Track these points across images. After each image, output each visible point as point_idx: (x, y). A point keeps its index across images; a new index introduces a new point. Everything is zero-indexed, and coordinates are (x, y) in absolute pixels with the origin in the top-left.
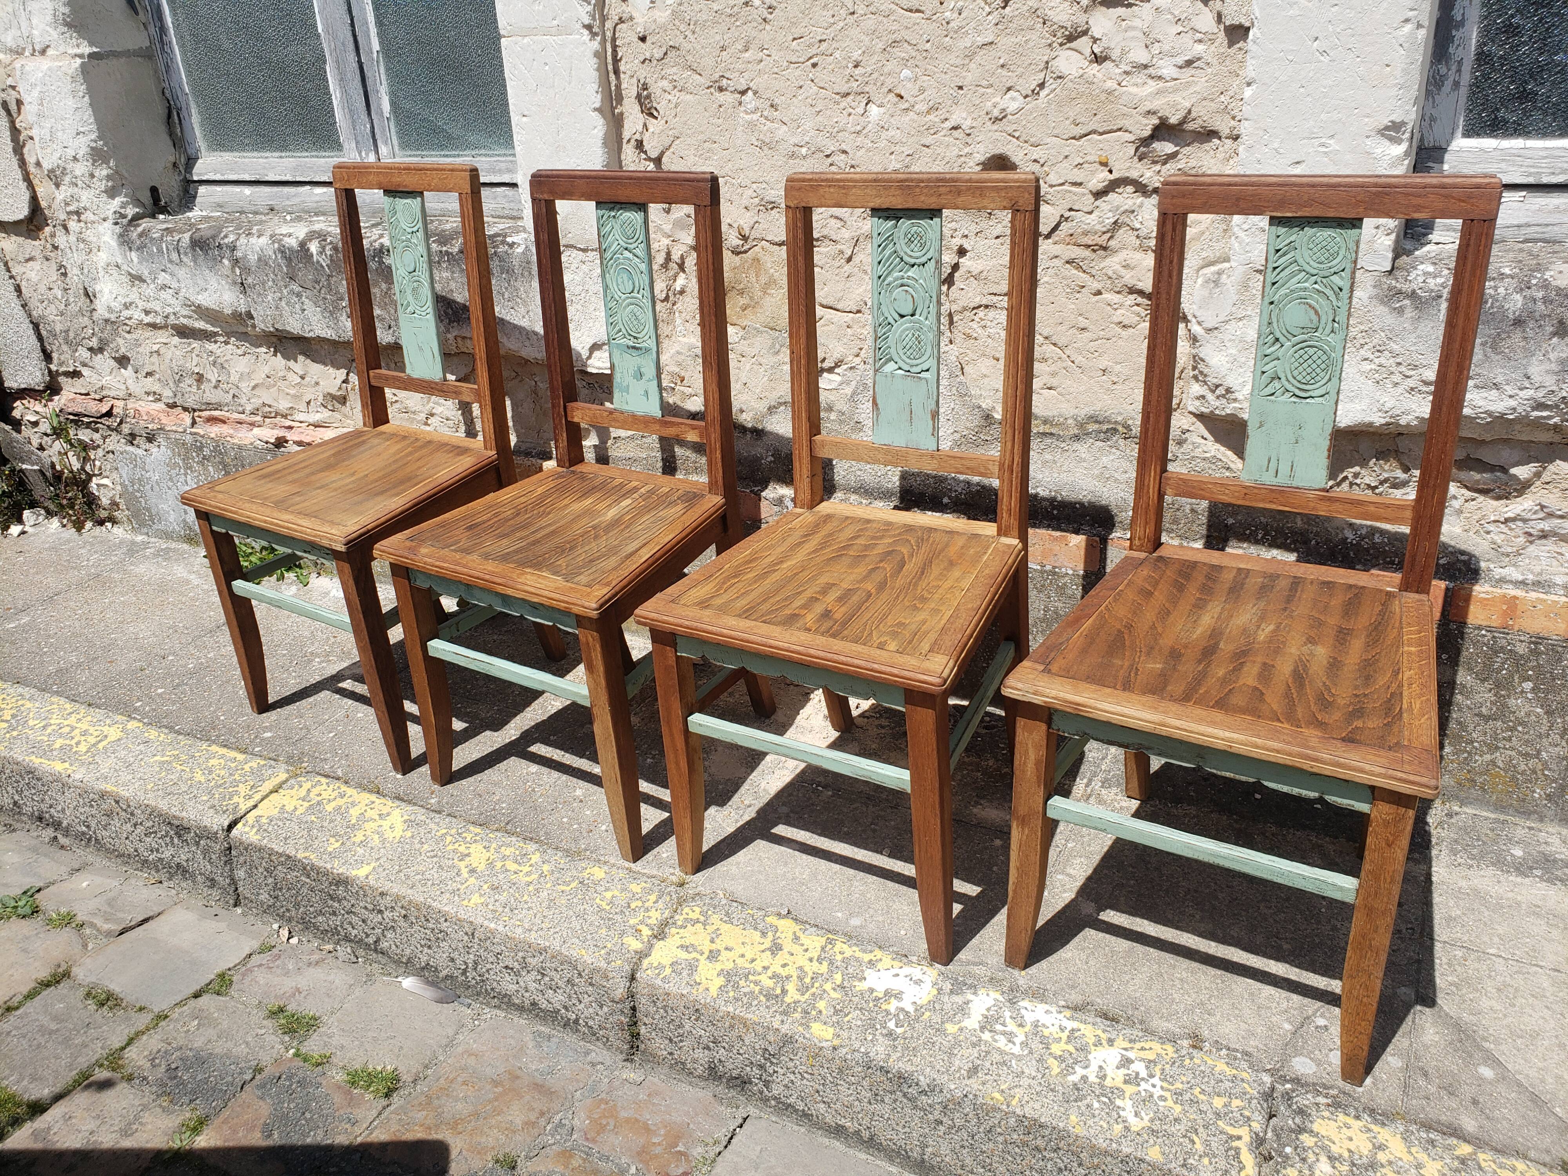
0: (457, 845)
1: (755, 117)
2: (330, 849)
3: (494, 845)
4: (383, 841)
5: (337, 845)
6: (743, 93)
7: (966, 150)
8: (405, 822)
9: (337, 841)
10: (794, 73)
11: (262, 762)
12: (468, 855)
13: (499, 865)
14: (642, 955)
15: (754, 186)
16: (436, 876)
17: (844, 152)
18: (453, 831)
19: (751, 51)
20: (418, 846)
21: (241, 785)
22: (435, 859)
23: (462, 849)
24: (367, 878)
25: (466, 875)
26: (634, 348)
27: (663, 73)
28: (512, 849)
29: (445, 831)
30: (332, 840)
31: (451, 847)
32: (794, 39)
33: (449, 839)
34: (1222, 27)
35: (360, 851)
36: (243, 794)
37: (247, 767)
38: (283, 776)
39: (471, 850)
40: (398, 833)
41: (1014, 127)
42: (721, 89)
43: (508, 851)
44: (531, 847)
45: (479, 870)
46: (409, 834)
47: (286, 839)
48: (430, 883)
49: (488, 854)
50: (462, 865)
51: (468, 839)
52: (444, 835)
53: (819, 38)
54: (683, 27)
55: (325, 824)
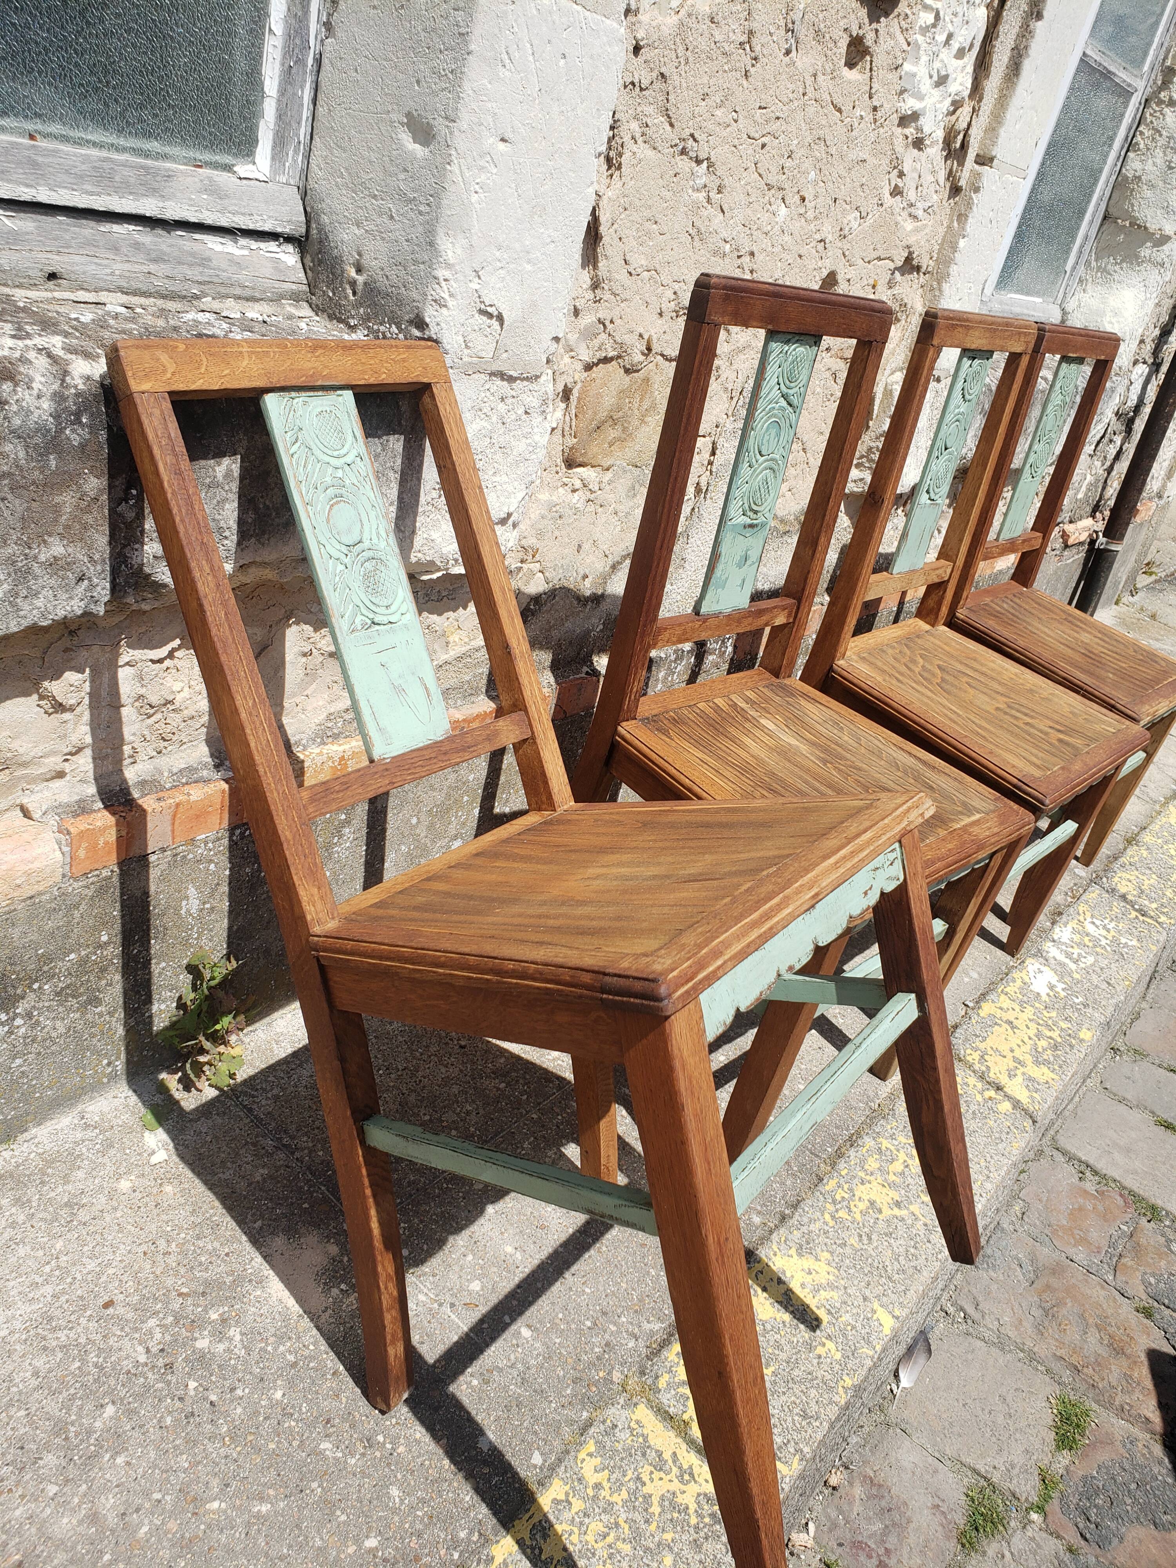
0: (854, 1209)
1: (701, 196)
2: (838, 1356)
3: (862, 1174)
4: (832, 1286)
5: (830, 1345)
6: (699, 162)
7: (820, 264)
8: (800, 1255)
9: (824, 1345)
10: (747, 149)
11: (591, 1447)
12: (872, 1203)
13: (892, 1178)
14: (1017, 1104)
15: (676, 286)
16: (902, 1242)
17: (752, 254)
18: (830, 1207)
19: (723, 110)
20: (848, 1250)
21: (646, 1490)
22: (874, 1237)
23: (862, 1206)
24: (897, 1318)
25: (904, 1213)
26: (751, 526)
27: (639, 109)
28: (870, 1160)
29: (827, 1217)
30: (820, 1350)
31: (858, 1216)
32: (760, 108)
33: (842, 1214)
34: (948, 185)
35: (846, 1318)
36: (676, 1486)
37: (592, 1478)
38: (643, 1413)
39: (865, 1197)
40: (822, 1267)
41: (848, 246)
42: (683, 152)
43: (873, 1164)
44: (868, 1142)
45: (897, 1198)
46: (826, 1255)
47: (805, 1416)
48: (912, 1250)
49: (875, 1183)
50: (887, 1212)
51: (846, 1196)
52: (833, 1217)
53: (778, 114)
54: (681, 50)
55: (783, 1356)
